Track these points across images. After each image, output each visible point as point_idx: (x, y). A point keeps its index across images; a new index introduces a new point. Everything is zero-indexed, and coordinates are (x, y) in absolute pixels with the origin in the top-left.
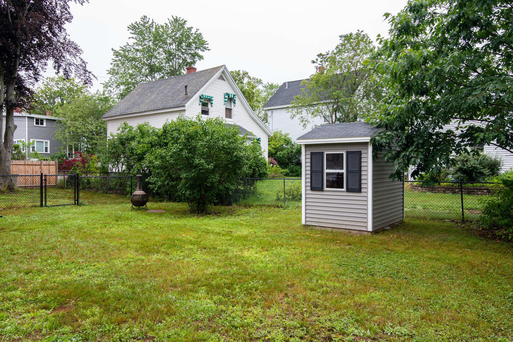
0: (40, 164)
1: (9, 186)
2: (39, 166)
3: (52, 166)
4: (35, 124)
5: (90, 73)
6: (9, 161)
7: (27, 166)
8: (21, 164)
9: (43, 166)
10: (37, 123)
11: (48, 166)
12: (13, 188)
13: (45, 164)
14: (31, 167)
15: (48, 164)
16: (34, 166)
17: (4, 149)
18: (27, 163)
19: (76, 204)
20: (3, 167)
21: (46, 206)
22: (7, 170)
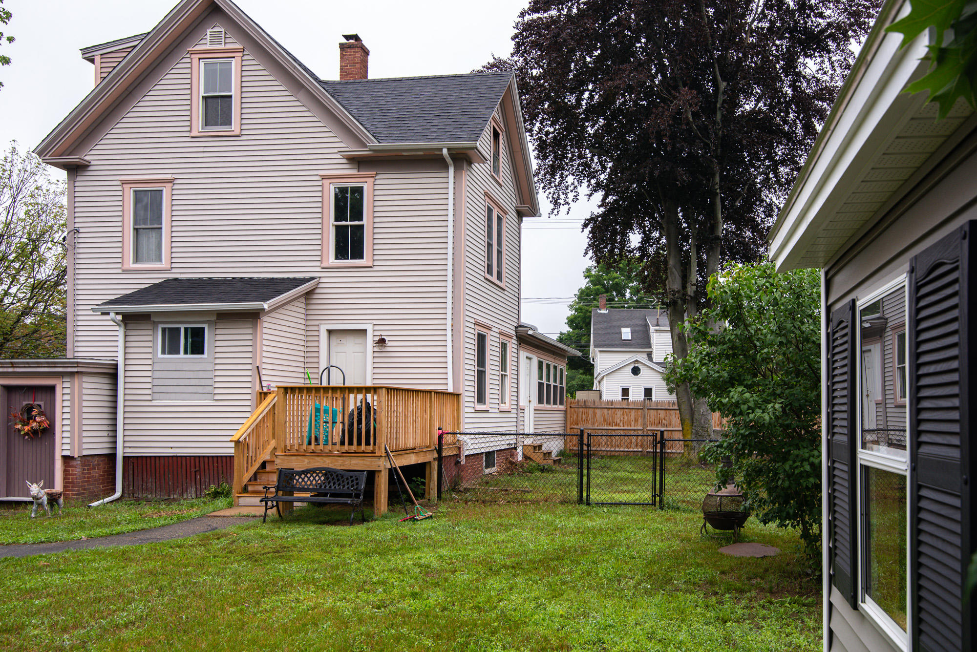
6: (706, 403)
19: (657, 504)
20: (696, 416)
21: (589, 504)
22: (702, 421)
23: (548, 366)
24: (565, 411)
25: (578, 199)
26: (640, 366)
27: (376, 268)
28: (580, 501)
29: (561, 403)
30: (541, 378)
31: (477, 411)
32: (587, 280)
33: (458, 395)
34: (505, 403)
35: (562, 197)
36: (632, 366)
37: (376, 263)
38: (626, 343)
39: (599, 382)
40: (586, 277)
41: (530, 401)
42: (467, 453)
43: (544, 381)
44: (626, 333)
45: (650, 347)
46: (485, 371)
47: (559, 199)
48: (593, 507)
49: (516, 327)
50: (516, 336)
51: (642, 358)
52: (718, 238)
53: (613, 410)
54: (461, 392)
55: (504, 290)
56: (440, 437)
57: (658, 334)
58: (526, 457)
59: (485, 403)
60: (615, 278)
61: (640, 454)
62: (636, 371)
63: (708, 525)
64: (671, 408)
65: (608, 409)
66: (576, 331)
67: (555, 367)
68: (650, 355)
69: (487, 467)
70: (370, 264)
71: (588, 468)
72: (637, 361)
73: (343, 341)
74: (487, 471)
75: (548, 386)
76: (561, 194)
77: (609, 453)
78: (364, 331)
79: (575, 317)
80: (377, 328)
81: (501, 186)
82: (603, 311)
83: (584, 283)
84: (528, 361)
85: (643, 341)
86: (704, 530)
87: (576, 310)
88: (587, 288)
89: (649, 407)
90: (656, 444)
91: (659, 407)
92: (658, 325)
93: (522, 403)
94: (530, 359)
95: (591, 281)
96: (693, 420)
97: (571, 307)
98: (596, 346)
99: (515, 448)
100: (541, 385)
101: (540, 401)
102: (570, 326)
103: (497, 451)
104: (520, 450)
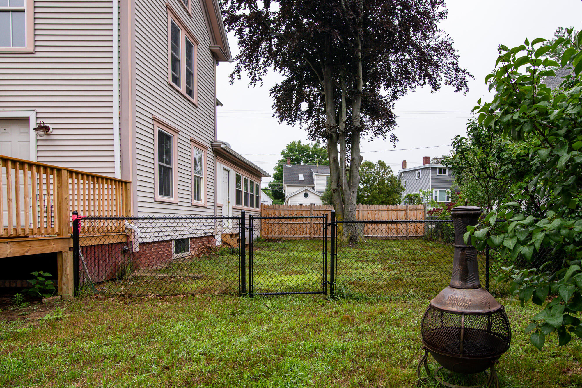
0: (405, 208)
1: (351, 237)
2: (404, 212)
3: (420, 211)
4: (438, 174)
5: (464, 72)
6: (352, 203)
7: (390, 212)
8: (384, 209)
9: (409, 212)
10: (440, 173)
11: (415, 211)
12: (355, 240)
13: (411, 208)
14: (395, 212)
15: (415, 208)
16: (399, 212)
17: (347, 188)
18: (390, 209)
19: (329, 292)
20: (346, 213)
21: (251, 296)
22: (350, 216)
23: (246, 181)
24: (261, 212)
25: (267, 74)
26: (309, 193)
27: (37, 55)
28: (242, 292)
29: (257, 206)
30: (238, 186)
31: (157, 202)
32: (283, 156)
33: (126, 183)
34: (201, 200)
35: (257, 75)
36: (304, 193)
37: (38, 49)
38: (301, 182)
39: (287, 202)
40: (282, 154)
41: (229, 202)
42: (140, 241)
43: (242, 189)
44: (301, 177)
45: (314, 184)
46: (172, 169)
47: (256, 76)
48: (256, 299)
49: (212, 142)
50: (212, 149)
51: (310, 189)
52: (360, 92)
53: (292, 211)
54: (131, 180)
55: (197, 107)
56: (76, 223)
57: (318, 176)
58: (224, 243)
59: (172, 197)
60: (296, 155)
61: (309, 238)
62: (306, 195)
63: (430, 357)
64: (328, 209)
65: (288, 210)
66: (278, 181)
67: (252, 183)
68: (313, 188)
69: (177, 252)
70: (31, 49)
71: (251, 255)
72: (306, 190)
73: (8, 130)
74: (176, 256)
75: (246, 194)
76: (256, 73)
77: (289, 238)
78: (26, 120)
79: (277, 174)
80: (40, 115)
81: (191, 17)
82: (289, 166)
83: (281, 158)
84: (227, 173)
85: (310, 180)
86: (423, 368)
87: (277, 170)
88: (282, 160)
89: (314, 209)
90: (326, 226)
91: (321, 209)
92: (317, 172)
93: (219, 202)
94: (228, 171)
95: (285, 156)
96: (343, 215)
97: (275, 169)
98: (285, 184)
99: (214, 236)
100: (238, 193)
101: (238, 202)
102: (275, 179)
103: (191, 238)
104: (218, 238)
